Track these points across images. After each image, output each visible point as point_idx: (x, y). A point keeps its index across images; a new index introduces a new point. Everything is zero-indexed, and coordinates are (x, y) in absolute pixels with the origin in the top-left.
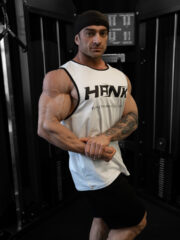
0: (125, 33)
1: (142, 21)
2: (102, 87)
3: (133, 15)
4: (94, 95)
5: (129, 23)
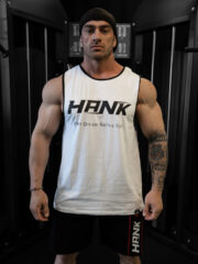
0: (120, 45)
1: (139, 33)
2: (90, 102)
3: (129, 26)
4: (76, 110)
5: (124, 35)
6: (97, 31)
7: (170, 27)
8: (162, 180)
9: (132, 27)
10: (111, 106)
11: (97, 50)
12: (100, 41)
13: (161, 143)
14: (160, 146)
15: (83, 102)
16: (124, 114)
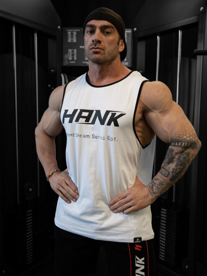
2: (82, 111)
3: (130, 31)
6: (98, 31)
7: (176, 30)
9: (133, 31)
10: (103, 115)
11: (96, 53)
12: (99, 42)
15: (75, 111)
16: (116, 124)
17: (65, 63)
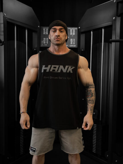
0: (71, 40)
1: (83, 33)
3: (77, 29)
5: (74, 34)
6: (58, 31)
8: (92, 108)
9: (78, 29)
11: (58, 41)
12: (59, 36)
13: (91, 89)
14: (91, 91)
17: (42, 46)
